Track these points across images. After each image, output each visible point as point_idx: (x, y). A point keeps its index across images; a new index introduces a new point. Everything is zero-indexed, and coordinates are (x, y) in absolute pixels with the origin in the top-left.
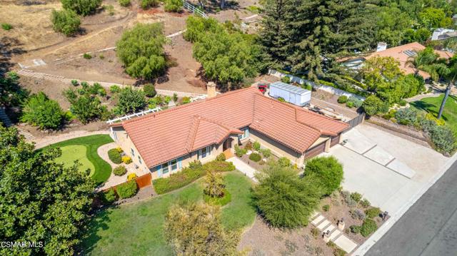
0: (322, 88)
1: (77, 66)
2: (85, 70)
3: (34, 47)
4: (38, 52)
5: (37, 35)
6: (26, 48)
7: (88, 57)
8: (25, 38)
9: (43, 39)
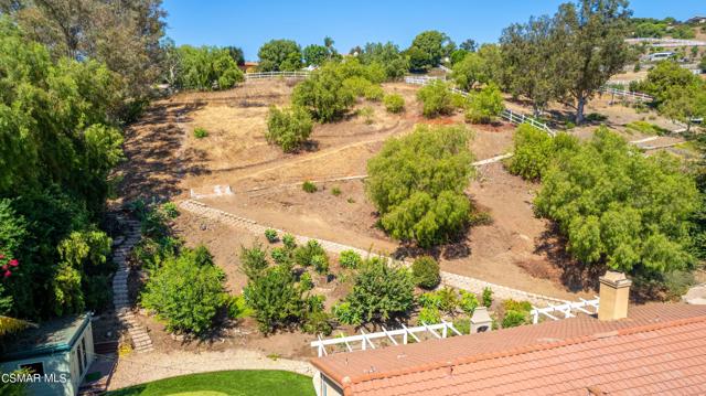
3: (226, 166)
4: (229, 174)
5: (239, 146)
6: (211, 166)
7: (310, 189)
8: (218, 151)
9: (245, 154)
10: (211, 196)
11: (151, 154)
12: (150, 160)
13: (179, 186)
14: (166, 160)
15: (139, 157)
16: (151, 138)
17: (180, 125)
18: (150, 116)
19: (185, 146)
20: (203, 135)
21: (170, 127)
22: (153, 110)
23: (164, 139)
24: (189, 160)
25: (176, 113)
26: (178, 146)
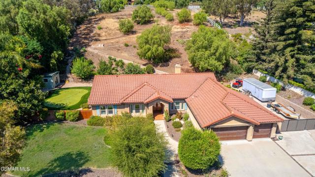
0: (292, 89)
1: (119, 50)
2: (122, 52)
3: (105, 38)
4: (105, 41)
5: (111, 32)
6: (101, 38)
7: (127, 45)
8: (104, 34)
9: (112, 35)
10: (97, 47)
11: (83, 35)
12: (83, 36)
13: (90, 44)
14: (88, 36)
15: (80, 35)
16: (84, 30)
17: (95, 25)
18: (86, 22)
19: (95, 32)
20: (100, 29)
21: (91, 26)
22: (88, 20)
23: (88, 30)
24: (95, 36)
25: (95, 21)
26: (92, 32)
